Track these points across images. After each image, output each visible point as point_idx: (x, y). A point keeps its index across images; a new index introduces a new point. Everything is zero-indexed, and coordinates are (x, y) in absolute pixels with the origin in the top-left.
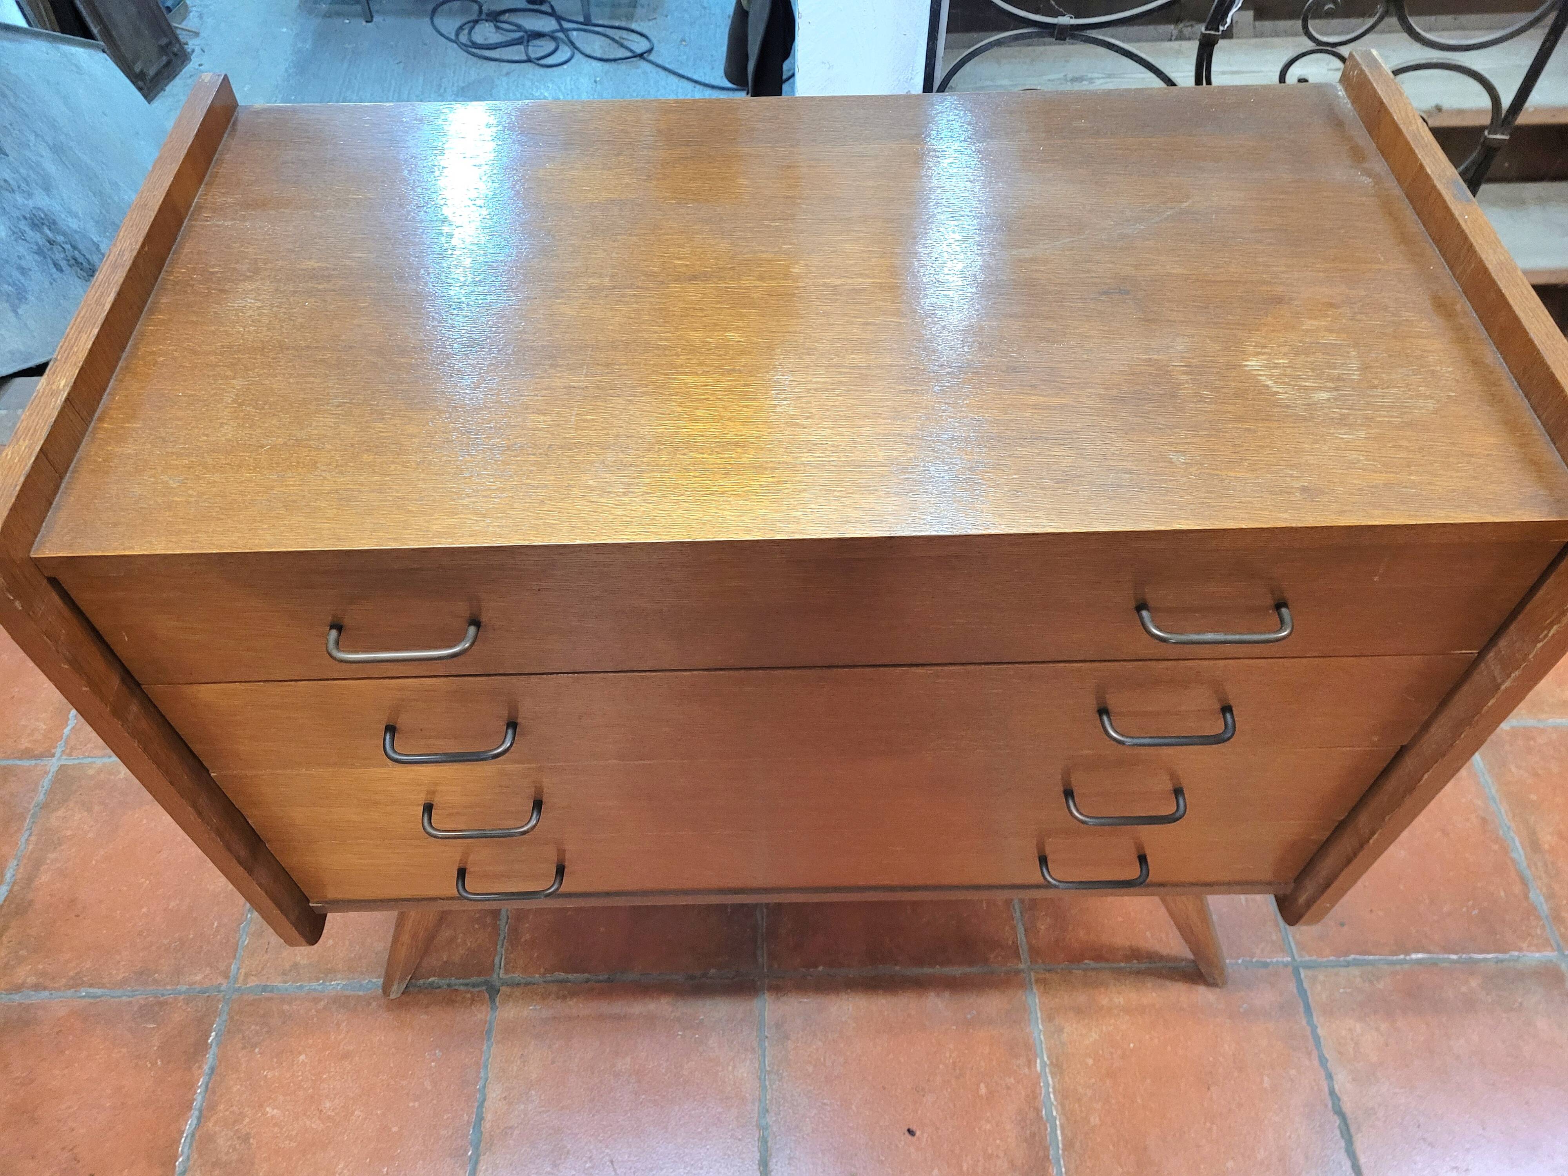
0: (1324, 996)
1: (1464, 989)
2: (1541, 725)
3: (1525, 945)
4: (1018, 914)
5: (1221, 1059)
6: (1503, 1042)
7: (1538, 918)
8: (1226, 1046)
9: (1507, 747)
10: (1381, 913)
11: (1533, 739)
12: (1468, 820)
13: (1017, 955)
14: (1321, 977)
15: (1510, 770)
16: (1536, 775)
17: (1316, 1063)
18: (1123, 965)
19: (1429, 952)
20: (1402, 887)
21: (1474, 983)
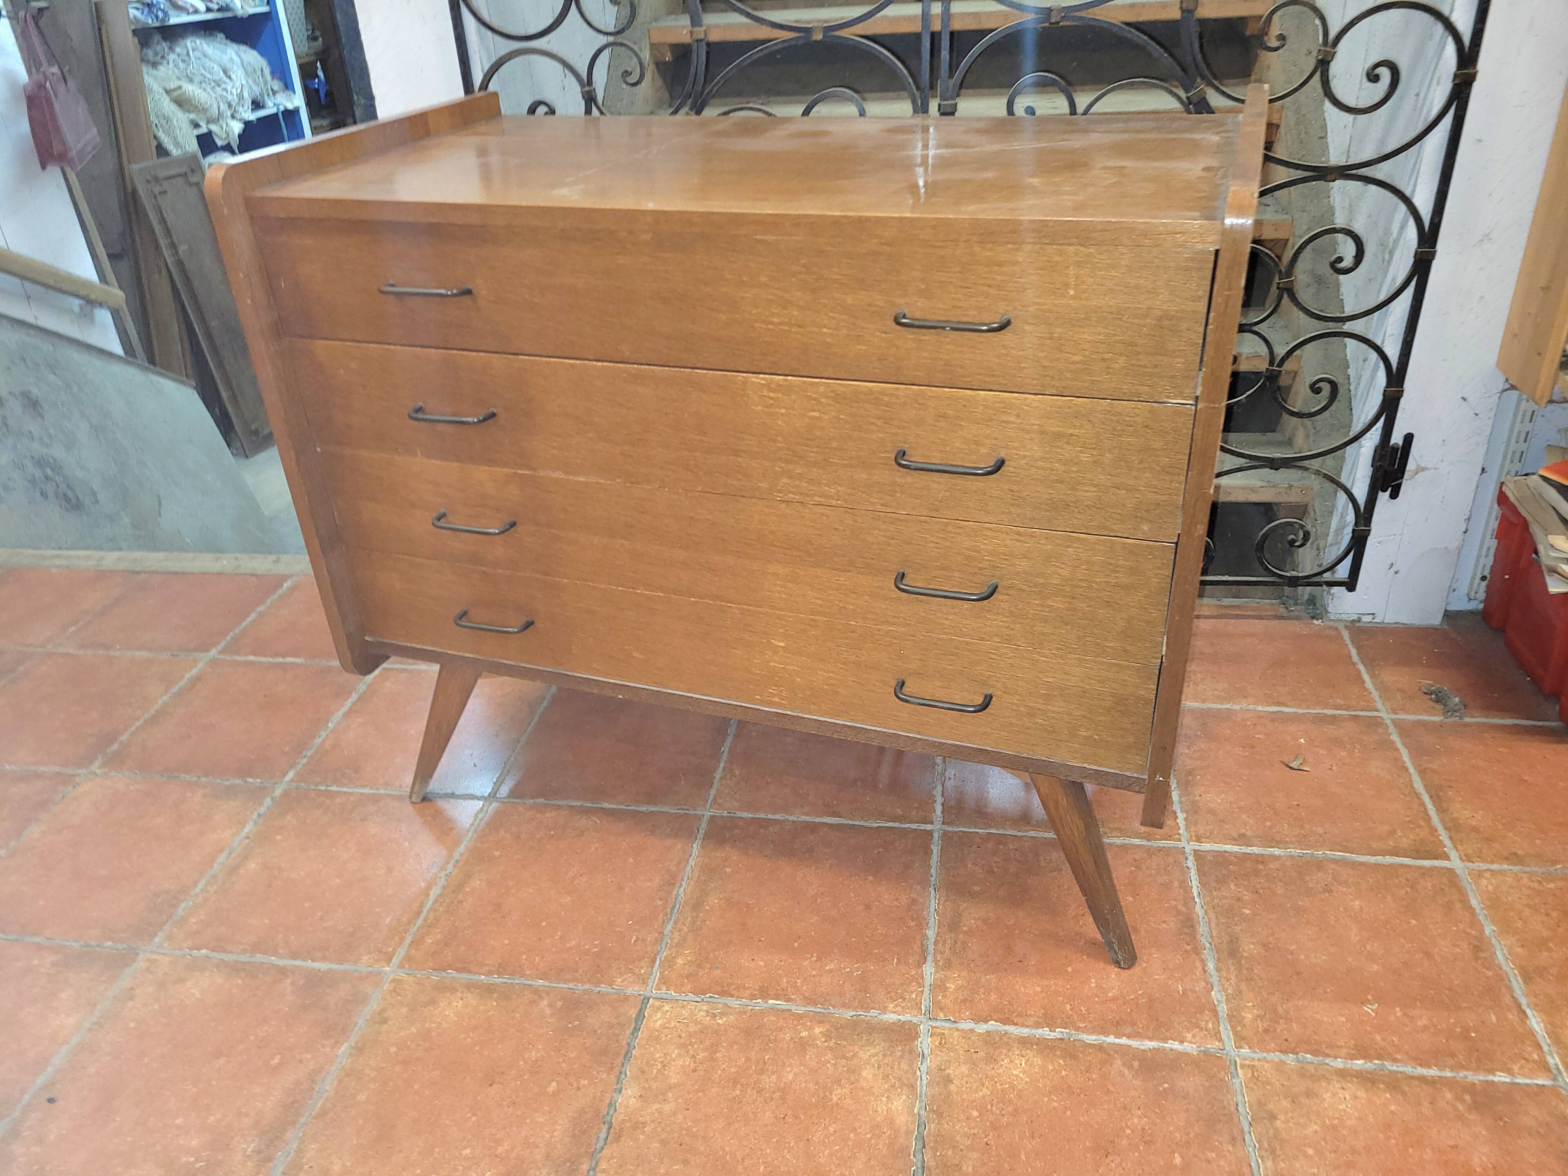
0: (659, 1023)
1: (804, 1034)
2: (1019, 834)
3: (892, 1005)
4: (415, 928)
5: (521, 1063)
6: (817, 1083)
7: (920, 985)
8: (533, 1053)
9: (974, 848)
10: (762, 964)
11: (1005, 844)
12: (897, 899)
13: (389, 960)
14: (667, 1008)
15: (966, 866)
16: (991, 872)
17: (613, 1077)
18: (483, 977)
19: (788, 1000)
20: (796, 945)
21: (817, 1030)
